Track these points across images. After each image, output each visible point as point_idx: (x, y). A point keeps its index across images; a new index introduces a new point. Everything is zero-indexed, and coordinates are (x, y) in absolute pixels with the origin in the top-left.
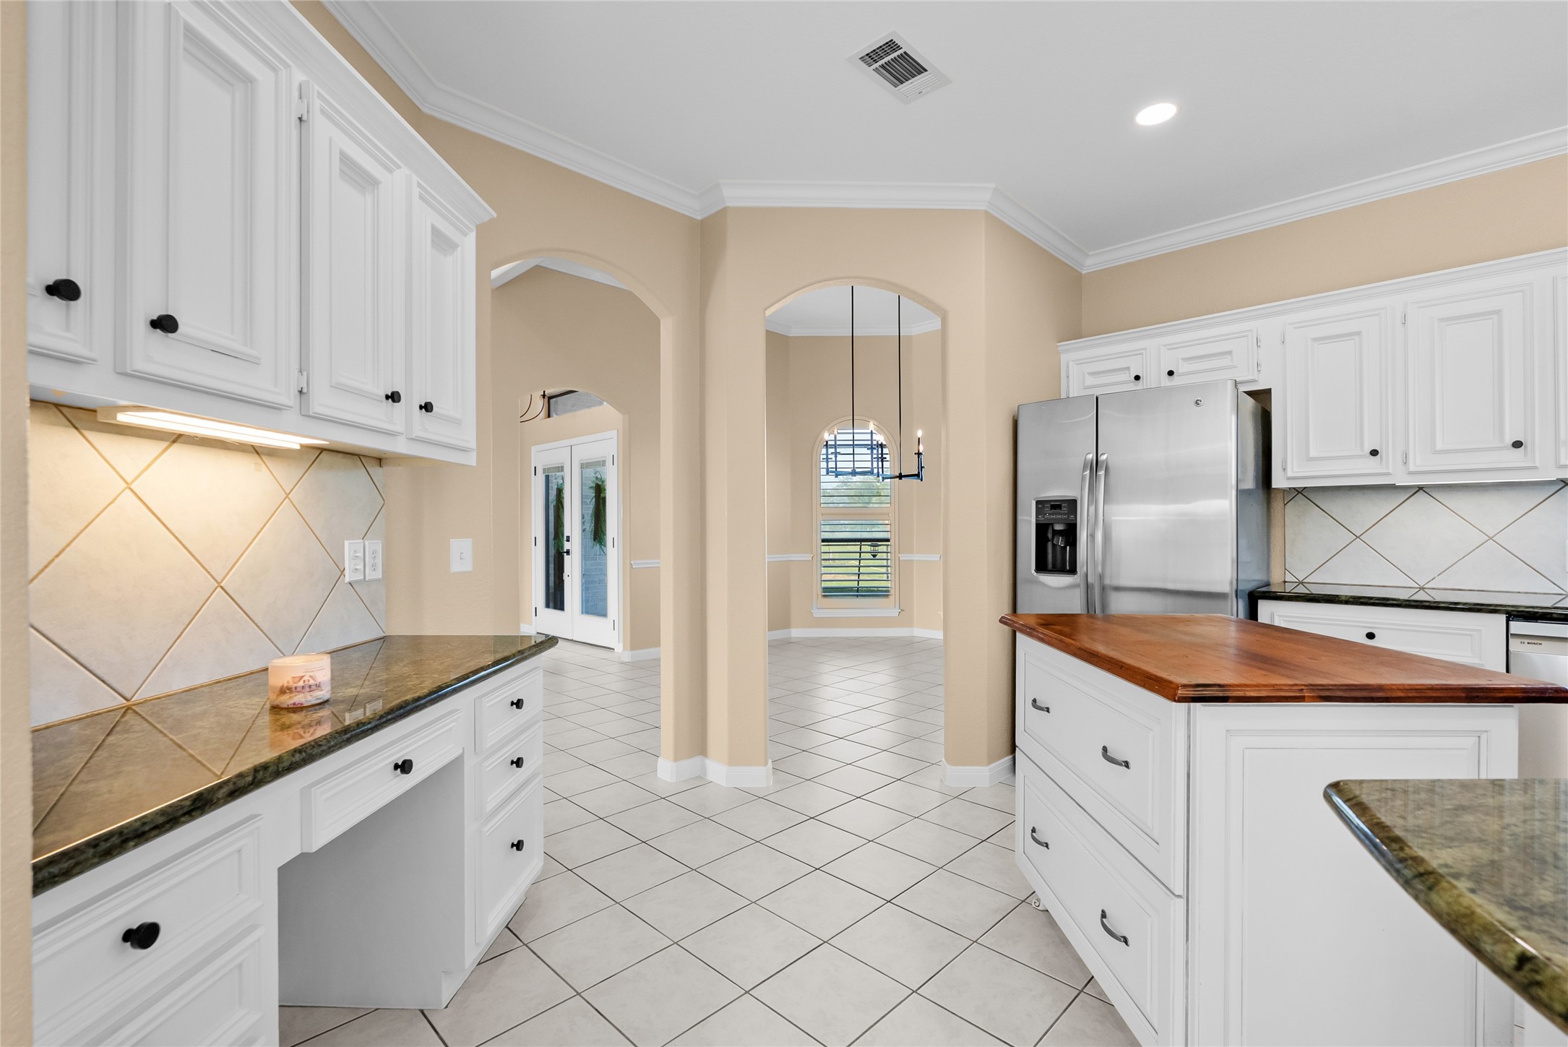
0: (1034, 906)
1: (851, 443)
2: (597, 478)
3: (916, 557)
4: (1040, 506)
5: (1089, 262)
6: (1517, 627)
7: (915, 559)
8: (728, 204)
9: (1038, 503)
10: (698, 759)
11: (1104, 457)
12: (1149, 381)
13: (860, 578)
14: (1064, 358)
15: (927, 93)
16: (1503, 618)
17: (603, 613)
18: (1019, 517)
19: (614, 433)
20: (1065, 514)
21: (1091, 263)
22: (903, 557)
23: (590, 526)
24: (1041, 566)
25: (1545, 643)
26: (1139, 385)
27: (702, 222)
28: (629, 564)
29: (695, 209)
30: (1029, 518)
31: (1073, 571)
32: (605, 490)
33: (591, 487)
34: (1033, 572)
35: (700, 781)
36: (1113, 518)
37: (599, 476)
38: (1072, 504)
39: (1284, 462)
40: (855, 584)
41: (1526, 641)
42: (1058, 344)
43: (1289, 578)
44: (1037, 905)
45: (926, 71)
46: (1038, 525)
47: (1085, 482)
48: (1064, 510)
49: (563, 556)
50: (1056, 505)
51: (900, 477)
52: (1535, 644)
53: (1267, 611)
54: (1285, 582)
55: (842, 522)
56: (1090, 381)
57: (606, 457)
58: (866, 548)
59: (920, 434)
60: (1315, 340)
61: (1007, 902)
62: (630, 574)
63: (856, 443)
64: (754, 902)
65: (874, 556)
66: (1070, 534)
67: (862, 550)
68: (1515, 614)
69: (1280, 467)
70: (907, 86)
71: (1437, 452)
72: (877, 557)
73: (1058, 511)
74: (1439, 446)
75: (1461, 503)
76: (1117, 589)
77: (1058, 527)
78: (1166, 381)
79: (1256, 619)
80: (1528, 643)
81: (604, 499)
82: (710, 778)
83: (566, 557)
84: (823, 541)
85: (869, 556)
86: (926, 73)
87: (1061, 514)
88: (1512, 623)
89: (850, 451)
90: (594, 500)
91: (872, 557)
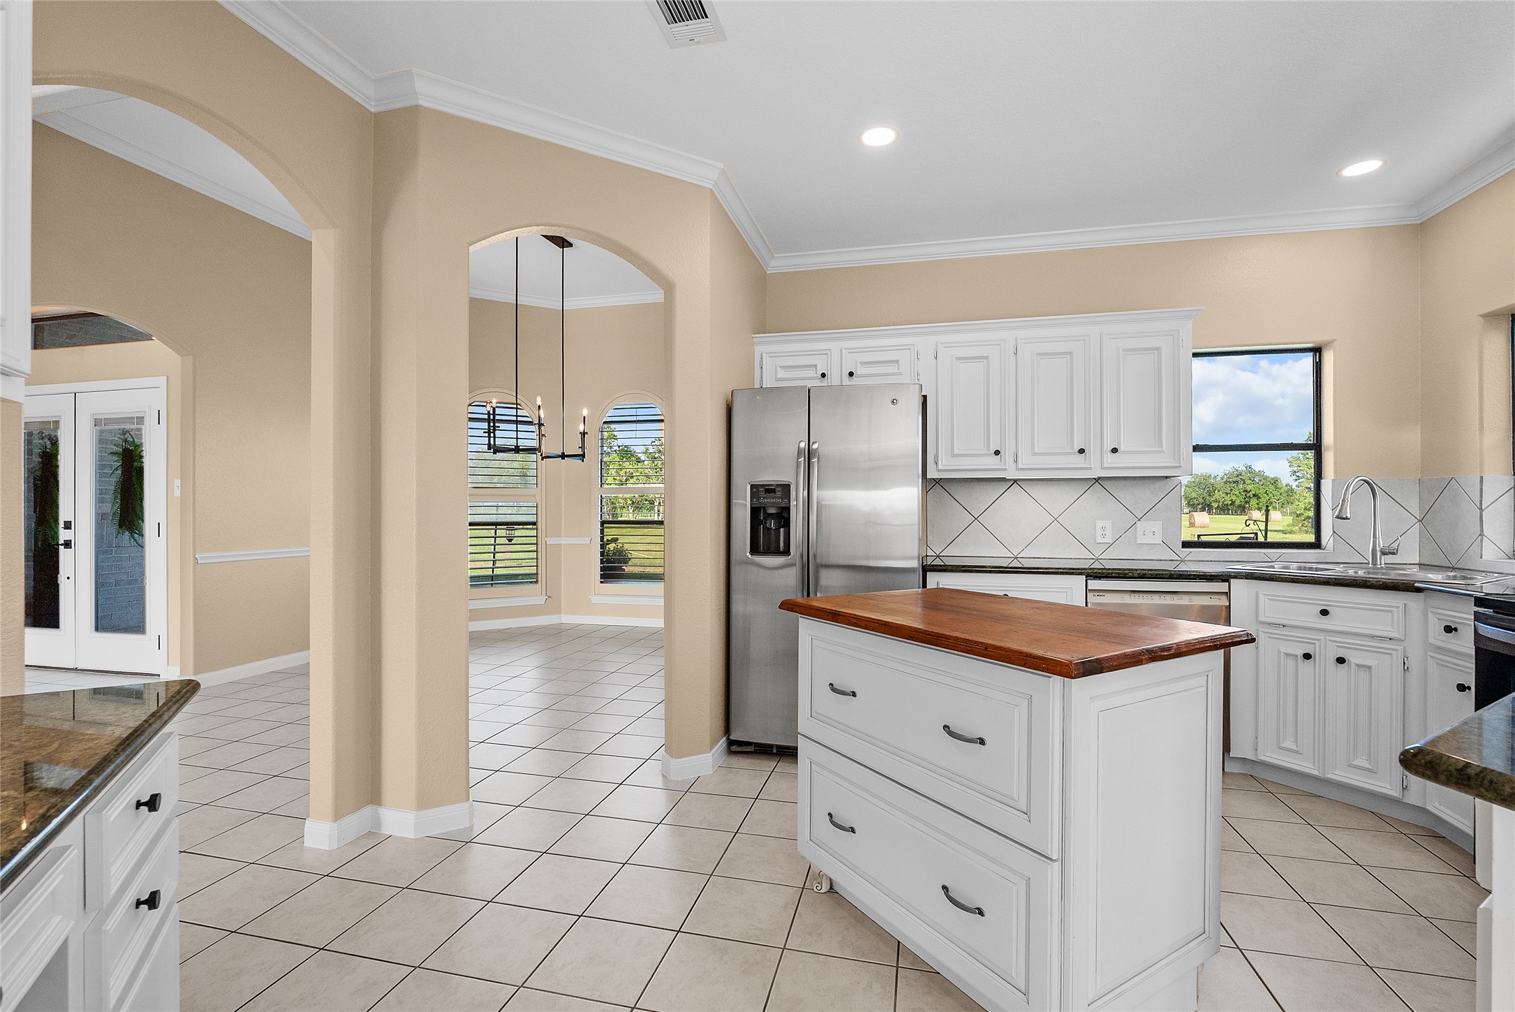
0: (815, 890)
1: (515, 418)
2: (126, 441)
3: (564, 541)
4: (755, 490)
5: (773, 263)
6: (1094, 584)
7: (563, 542)
8: (421, 102)
9: (752, 487)
10: (368, 811)
11: (815, 446)
12: (834, 379)
13: (497, 565)
14: (758, 350)
15: (698, 43)
16: (1084, 577)
17: (137, 626)
18: (734, 501)
19: (162, 381)
20: (779, 498)
21: (777, 265)
22: (550, 541)
23: (112, 507)
24: (755, 550)
25: (1106, 594)
26: (825, 382)
27: (377, 115)
28: (192, 559)
29: (371, 98)
30: (744, 502)
31: (787, 552)
32: (141, 457)
33: (113, 453)
34: (748, 554)
35: (373, 839)
36: (823, 503)
37: (130, 439)
38: (786, 488)
39: (936, 457)
40: (489, 572)
41: (1096, 594)
42: (753, 336)
43: (930, 553)
44: (819, 889)
45: (707, 17)
46: (751, 508)
47: (800, 469)
48: (779, 494)
49: (58, 549)
50: (769, 490)
51: (563, 456)
52: (1101, 596)
53: (934, 580)
54: (927, 556)
55: (485, 504)
56: (781, 374)
57: (145, 412)
58: (501, 532)
59: (585, 412)
60: (958, 359)
61: (790, 895)
62: (194, 572)
63: (519, 419)
64: (522, 986)
65: (510, 540)
66: (783, 517)
67: (498, 535)
68: (1092, 575)
69: (933, 461)
70: (680, 26)
71: (1035, 454)
72: (513, 542)
73: (772, 494)
74: (1036, 451)
75: (1039, 492)
76: (828, 566)
77: (772, 511)
78: (847, 381)
79: (926, 587)
80: (1098, 596)
81: (140, 471)
82: (386, 831)
83: (63, 552)
84: (471, 524)
85: (505, 541)
86: (706, 19)
87: (776, 498)
88: (1089, 582)
89: (513, 427)
90: (119, 472)
91: (507, 542)
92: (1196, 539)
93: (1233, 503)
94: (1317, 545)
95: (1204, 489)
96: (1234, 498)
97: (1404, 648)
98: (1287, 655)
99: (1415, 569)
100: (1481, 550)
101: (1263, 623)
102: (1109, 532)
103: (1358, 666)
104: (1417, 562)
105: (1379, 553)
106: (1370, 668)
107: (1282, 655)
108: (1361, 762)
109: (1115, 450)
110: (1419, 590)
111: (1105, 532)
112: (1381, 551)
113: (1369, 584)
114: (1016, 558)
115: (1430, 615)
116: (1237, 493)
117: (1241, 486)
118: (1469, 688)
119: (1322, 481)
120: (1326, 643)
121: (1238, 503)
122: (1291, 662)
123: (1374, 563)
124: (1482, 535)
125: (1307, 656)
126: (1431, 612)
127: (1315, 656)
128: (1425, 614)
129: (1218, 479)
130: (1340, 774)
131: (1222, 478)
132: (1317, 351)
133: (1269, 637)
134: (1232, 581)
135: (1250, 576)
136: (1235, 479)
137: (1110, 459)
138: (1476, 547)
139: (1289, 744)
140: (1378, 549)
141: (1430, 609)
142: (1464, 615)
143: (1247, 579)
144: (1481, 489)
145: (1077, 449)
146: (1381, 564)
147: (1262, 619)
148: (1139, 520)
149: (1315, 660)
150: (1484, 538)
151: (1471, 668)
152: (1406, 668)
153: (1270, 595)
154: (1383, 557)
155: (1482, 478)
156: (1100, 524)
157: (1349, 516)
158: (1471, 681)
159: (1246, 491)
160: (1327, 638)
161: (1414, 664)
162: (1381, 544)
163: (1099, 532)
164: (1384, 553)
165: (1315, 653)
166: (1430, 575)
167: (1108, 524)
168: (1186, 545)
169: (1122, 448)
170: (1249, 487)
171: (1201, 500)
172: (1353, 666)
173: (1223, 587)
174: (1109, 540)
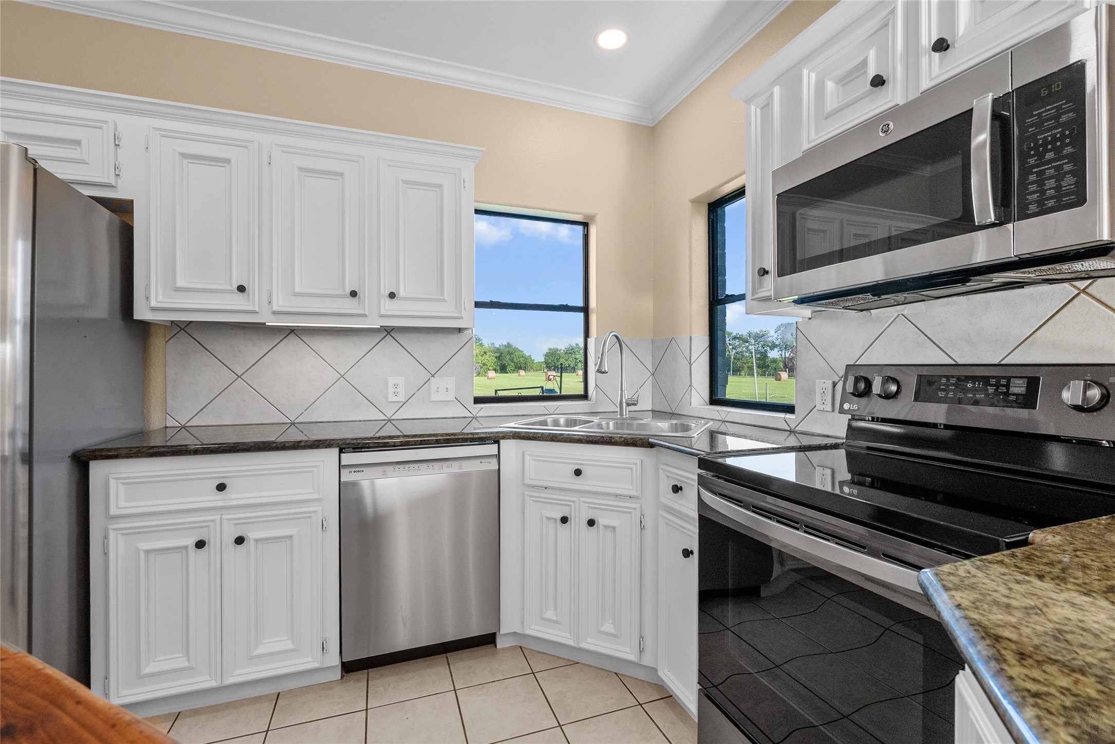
16: (337, 450)
25: (365, 469)
39: (148, 288)
41: (353, 470)
43: (171, 423)
52: (359, 471)
53: (101, 474)
54: (166, 427)
68: (346, 446)
69: (144, 294)
71: (295, 294)
74: (298, 289)
80: (354, 472)
88: (342, 455)
92: (494, 395)
93: (569, 366)
94: (585, 397)
95: (555, 357)
96: (570, 363)
97: (641, 506)
98: (548, 518)
99: (648, 420)
100: (691, 399)
101: (529, 486)
102: (401, 390)
103: (606, 527)
104: (651, 409)
105: (624, 405)
106: (614, 528)
107: (544, 519)
108: (608, 627)
109: (392, 295)
110: (652, 446)
111: (397, 390)
112: (626, 403)
113: (613, 441)
114: (293, 424)
115: (661, 472)
116: (572, 360)
117: (573, 356)
118: (692, 552)
119: (589, 340)
120: (579, 503)
121: (572, 366)
122: (551, 525)
123: (621, 415)
124: (691, 386)
125: (564, 520)
126: (661, 469)
127: (571, 519)
128: (657, 470)
129: (562, 351)
130: (591, 643)
131: (564, 351)
132: (585, 225)
133: (534, 501)
134: (502, 442)
135: (517, 436)
136: (570, 352)
137: (389, 306)
138: (687, 396)
139: (550, 614)
140: (624, 401)
141: (662, 466)
142: (690, 473)
143: (514, 438)
144: (691, 347)
145: (348, 291)
146: (626, 415)
147: (527, 481)
148: (433, 376)
149: (571, 523)
150: (693, 388)
151: (695, 533)
152: (642, 527)
153: (534, 456)
154: (627, 408)
155: (691, 337)
156: (392, 381)
157: (607, 370)
158: (695, 547)
159: (575, 359)
160: (581, 499)
161: (649, 522)
162: (626, 396)
163: (391, 390)
164: (628, 405)
165: (571, 515)
166: (659, 424)
167: (400, 380)
168: (478, 400)
169: (402, 293)
170: (577, 356)
171: (553, 364)
172: (601, 527)
173: (491, 449)
174: (401, 398)
